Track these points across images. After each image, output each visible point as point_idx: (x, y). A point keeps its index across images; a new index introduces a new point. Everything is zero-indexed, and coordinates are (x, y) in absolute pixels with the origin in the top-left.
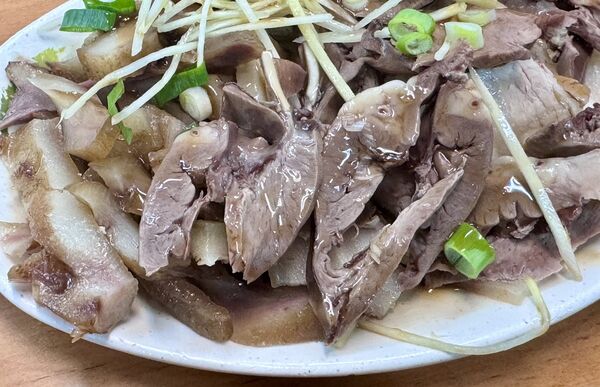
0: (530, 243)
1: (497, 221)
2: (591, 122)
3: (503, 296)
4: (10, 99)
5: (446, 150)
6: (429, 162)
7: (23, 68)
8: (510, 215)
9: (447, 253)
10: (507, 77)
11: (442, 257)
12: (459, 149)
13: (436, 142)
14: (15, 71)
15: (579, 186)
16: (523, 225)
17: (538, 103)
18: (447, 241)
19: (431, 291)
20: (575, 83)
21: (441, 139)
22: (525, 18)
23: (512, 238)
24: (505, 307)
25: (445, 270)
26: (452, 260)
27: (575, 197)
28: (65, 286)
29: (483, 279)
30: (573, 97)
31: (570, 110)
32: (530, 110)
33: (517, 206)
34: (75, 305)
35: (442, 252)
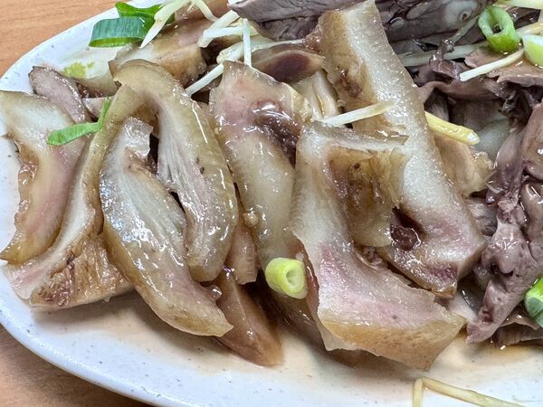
5: (537, 182)
6: (516, 195)
7: (48, 75)
9: (527, 304)
11: (521, 308)
13: (526, 173)
14: (40, 77)
18: (529, 289)
19: (504, 347)
21: (532, 169)
25: (525, 324)
26: (533, 313)
35: (522, 302)
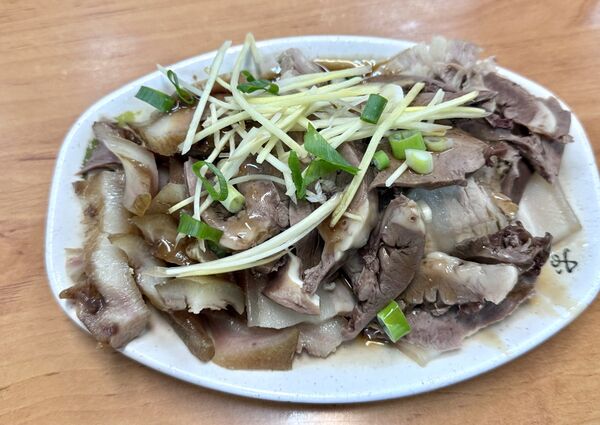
0: (445, 319)
1: (421, 301)
2: (506, 239)
3: (414, 357)
4: (94, 148)
5: (388, 248)
6: (375, 254)
8: (431, 299)
10: (451, 193)
12: (398, 248)
13: (381, 240)
14: (99, 128)
15: (484, 289)
16: (440, 307)
17: (472, 215)
18: (379, 312)
20: (508, 201)
21: (385, 239)
22: (477, 146)
23: (432, 314)
24: (414, 365)
27: (479, 296)
28: (97, 309)
29: (403, 340)
30: (503, 213)
31: (498, 224)
32: (466, 220)
33: (438, 294)
34: (101, 326)
35: (375, 318)
